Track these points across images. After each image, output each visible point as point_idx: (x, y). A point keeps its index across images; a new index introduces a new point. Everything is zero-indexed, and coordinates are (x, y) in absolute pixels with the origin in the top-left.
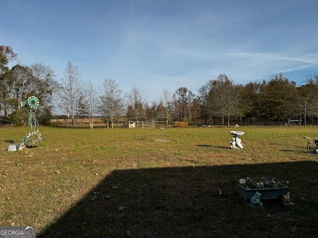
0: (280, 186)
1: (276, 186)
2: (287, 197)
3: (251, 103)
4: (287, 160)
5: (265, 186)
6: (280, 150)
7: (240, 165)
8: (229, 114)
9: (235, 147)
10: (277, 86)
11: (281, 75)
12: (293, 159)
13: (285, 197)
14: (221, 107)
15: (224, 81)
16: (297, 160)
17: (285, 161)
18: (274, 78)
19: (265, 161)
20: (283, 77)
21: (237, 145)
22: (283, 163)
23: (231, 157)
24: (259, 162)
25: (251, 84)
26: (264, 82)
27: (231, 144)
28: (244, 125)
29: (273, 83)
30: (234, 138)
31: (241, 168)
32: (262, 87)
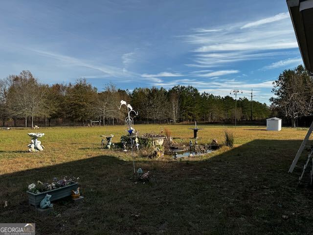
0: (72, 183)
1: (68, 183)
2: (77, 192)
3: (56, 104)
4: (84, 157)
5: (57, 186)
6: (79, 149)
7: (36, 169)
8: (33, 115)
9: (34, 150)
10: (81, 90)
11: (85, 80)
12: (89, 156)
13: (75, 193)
14: (24, 107)
15: (28, 78)
16: (92, 156)
17: (82, 158)
18: (79, 82)
19: (64, 161)
20: (87, 82)
21: (36, 148)
22: (80, 161)
23: (27, 161)
24: (58, 162)
25: (57, 85)
26: (70, 85)
27: (30, 147)
28: (49, 126)
29: (78, 87)
30: (33, 141)
31: (38, 171)
32: (68, 89)
